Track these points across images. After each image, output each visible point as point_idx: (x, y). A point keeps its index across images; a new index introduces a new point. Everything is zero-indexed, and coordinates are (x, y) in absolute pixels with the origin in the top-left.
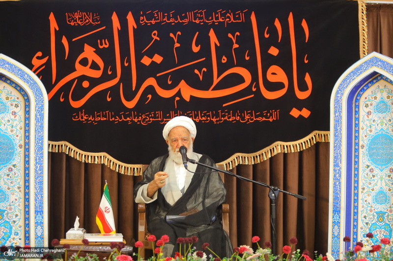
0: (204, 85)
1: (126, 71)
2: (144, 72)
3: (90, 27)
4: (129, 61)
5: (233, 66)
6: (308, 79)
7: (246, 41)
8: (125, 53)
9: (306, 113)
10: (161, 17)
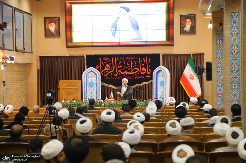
0: (130, 71)
1: (115, 69)
2: (118, 69)
3: (108, 60)
5: (135, 68)
6: (150, 70)
8: (114, 65)
9: (149, 77)
10: (121, 58)
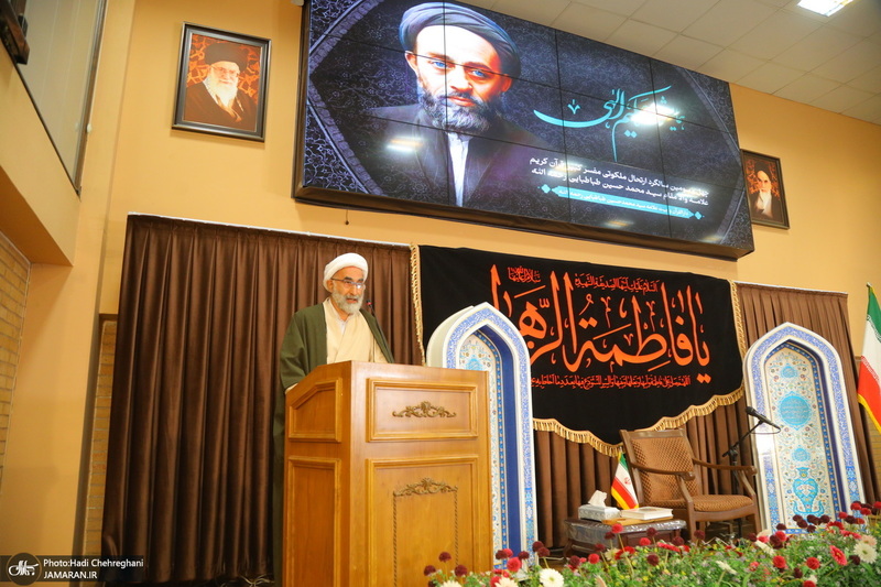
0: (633, 350)
1: (567, 332)
2: (584, 335)
3: (532, 285)
4: (568, 323)
5: (652, 333)
6: (705, 347)
7: (659, 308)
9: (707, 379)
10: (592, 281)
